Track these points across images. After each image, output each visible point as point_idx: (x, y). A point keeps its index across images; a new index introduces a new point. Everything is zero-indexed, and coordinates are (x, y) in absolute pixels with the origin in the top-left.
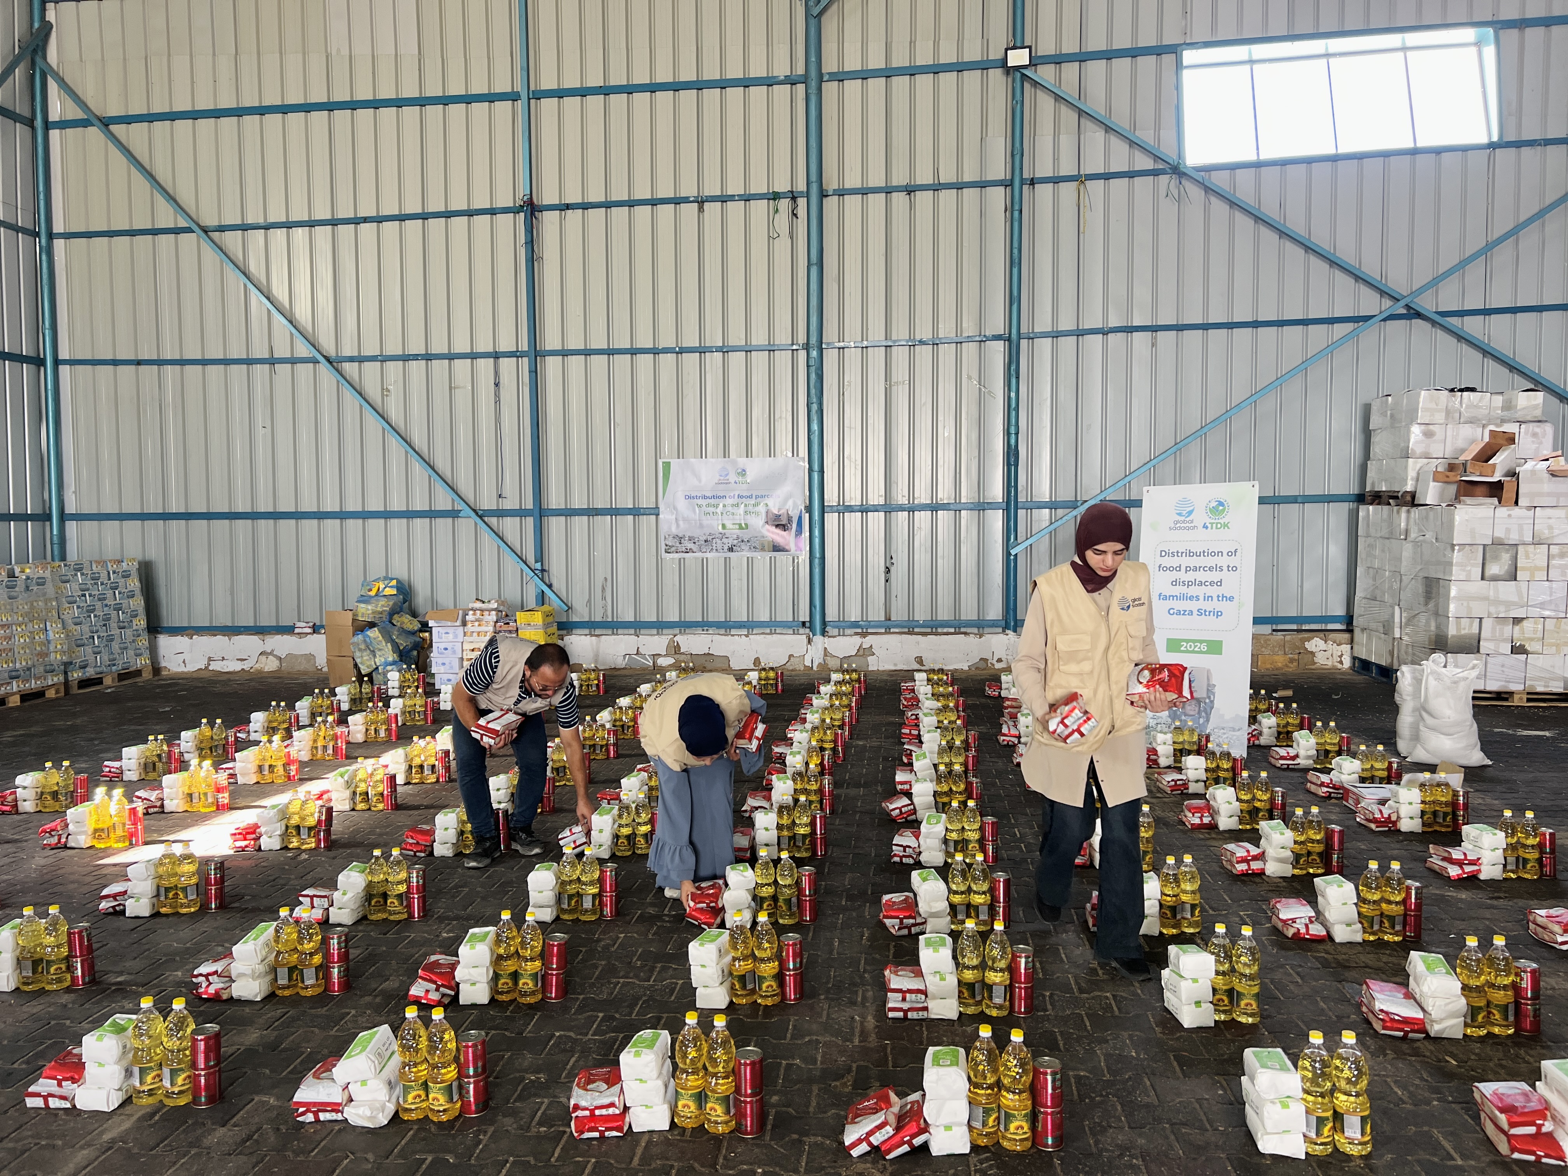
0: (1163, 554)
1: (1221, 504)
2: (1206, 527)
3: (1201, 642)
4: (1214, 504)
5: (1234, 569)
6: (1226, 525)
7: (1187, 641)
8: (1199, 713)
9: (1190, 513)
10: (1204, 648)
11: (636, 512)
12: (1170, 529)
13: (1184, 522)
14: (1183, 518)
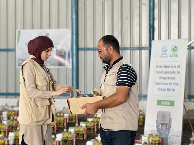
0: (158, 67)
1: (176, 47)
2: (171, 56)
3: (168, 101)
4: (173, 47)
5: (179, 73)
6: (177, 56)
7: (164, 101)
8: (166, 129)
9: (166, 51)
10: (169, 103)
11: (7, 50)
12: (160, 57)
13: (164, 54)
14: (163, 53)
